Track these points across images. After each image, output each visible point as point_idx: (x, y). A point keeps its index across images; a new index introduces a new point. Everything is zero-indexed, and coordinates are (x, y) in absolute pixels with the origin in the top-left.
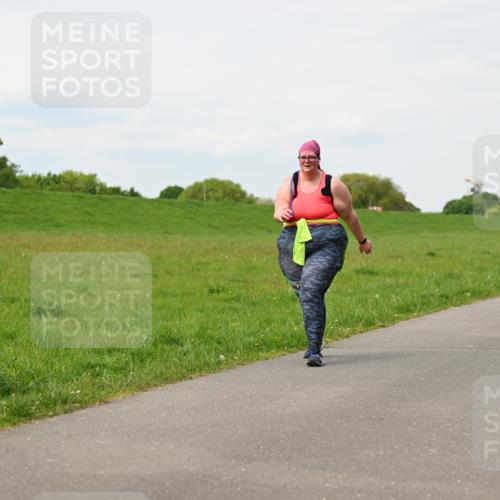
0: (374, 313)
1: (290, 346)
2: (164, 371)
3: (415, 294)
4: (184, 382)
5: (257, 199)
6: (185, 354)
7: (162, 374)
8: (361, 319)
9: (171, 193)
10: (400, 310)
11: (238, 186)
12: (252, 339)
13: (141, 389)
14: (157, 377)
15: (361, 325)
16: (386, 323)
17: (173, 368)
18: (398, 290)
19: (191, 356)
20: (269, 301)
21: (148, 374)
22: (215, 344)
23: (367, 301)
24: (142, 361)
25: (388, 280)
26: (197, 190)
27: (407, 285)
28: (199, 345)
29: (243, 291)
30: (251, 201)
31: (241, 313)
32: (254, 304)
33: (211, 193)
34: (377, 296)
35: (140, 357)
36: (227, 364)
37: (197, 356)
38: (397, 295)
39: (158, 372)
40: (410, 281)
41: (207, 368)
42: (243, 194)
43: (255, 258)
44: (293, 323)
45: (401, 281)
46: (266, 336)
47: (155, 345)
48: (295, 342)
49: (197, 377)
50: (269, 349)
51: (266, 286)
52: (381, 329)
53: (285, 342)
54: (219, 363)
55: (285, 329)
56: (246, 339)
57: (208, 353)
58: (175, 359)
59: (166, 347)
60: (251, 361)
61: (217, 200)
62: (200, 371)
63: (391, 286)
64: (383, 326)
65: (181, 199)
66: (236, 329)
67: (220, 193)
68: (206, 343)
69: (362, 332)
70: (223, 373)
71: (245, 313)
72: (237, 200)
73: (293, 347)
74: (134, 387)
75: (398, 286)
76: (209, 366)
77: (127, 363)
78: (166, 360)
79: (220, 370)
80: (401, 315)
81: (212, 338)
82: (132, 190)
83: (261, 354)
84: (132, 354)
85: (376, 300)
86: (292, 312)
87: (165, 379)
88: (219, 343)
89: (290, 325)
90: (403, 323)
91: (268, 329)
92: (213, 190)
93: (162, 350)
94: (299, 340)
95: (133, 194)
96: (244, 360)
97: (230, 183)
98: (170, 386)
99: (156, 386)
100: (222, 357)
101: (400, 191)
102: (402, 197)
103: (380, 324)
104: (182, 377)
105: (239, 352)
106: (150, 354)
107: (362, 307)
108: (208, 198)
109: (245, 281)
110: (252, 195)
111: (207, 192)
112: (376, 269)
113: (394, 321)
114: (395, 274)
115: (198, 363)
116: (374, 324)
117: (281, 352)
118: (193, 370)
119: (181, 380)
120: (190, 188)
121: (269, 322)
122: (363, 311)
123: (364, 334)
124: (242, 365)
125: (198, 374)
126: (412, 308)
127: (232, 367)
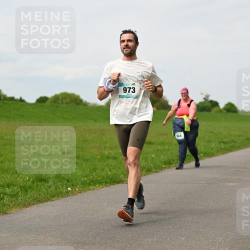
0: (151, 165)
1: (106, 182)
2: (38, 196)
3: (173, 155)
4: (49, 203)
5: (89, 103)
6: (49, 187)
7: (37, 198)
8: (145, 168)
9: (42, 100)
10: (165, 163)
11: (78, 96)
12: (86, 179)
13: (25, 206)
14: (34, 200)
15: (144, 171)
16: (158, 170)
17: (43, 195)
18: (164, 153)
19: (53, 188)
20: (95, 158)
21: (29, 198)
22: (66, 182)
23: (147, 159)
24: (26, 191)
25: (159, 147)
26: (56, 99)
27: (169, 150)
28: (57, 182)
29: (81, 153)
30: (86, 104)
31: (80, 165)
32: (87, 160)
33: (64, 100)
34: (153, 156)
35: (25, 189)
36: (72, 192)
37: (56, 188)
38: (164, 155)
39: (35, 197)
40: (171, 148)
41: (61, 195)
42: (81, 101)
43: (87, 136)
44: (108, 170)
45: (166, 147)
46: (93, 178)
47: (33, 182)
48: (109, 180)
49: (55, 200)
50: (95, 184)
51: (93, 150)
52: (155, 174)
53: (104, 180)
54: (68, 192)
55: (103, 174)
56: (82, 179)
57: (62, 187)
58: (44, 190)
59: (39, 183)
60: (85, 191)
61: (67, 103)
62: (58, 196)
63: (161, 150)
64: (156, 172)
65: (48, 103)
66: (77, 174)
67: (68, 100)
68: (61, 181)
69: (145, 175)
70: (70, 198)
71: (82, 165)
72: (78, 104)
73: (108, 183)
74: (21, 205)
75: (164, 150)
76: (62, 194)
77: (18, 192)
78: (39, 191)
79: (69, 196)
80: (166, 166)
81: (64, 179)
82: (21, 98)
83: (90, 187)
84: (21, 187)
85: (153, 158)
86: (107, 165)
87: (39, 201)
88: (68, 181)
89: (106, 172)
90: (167, 170)
91: (94, 174)
92: (65, 98)
93: (37, 184)
94: (111, 180)
95: (21, 100)
96: (81, 190)
97: (74, 95)
98: (41, 205)
99: (33, 204)
100: (69, 189)
101: (165, 99)
102: (167, 102)
103: (154, 171)
104: (47, 200)
105: (78, 186)
106: (30, 187)
107: (145, 162)
108: (62, 103)
109: (82, 148)
110: (86, 102)
111: (62, 100)
112: (152, 141)
113: (162, 169)
114: (163, 144)
115: (56, 192)
116: (151, 171)
117: (101, 186)
118: (53, 196)
119: (47, 201)
120: (52, 97)
121: (95, 170)
122: (145, 164)
123: (146, 176)
124: (80, 193)
125: (56, 198)
126: (172, 162)
127: (75, 194)
